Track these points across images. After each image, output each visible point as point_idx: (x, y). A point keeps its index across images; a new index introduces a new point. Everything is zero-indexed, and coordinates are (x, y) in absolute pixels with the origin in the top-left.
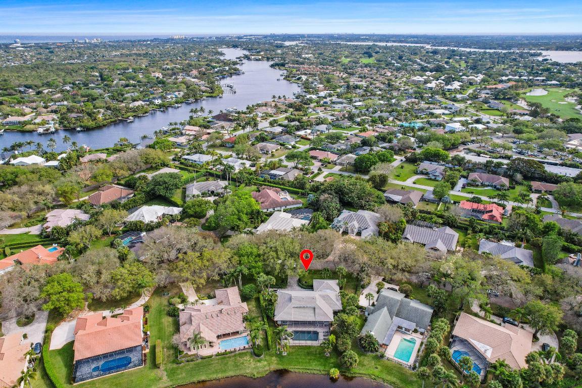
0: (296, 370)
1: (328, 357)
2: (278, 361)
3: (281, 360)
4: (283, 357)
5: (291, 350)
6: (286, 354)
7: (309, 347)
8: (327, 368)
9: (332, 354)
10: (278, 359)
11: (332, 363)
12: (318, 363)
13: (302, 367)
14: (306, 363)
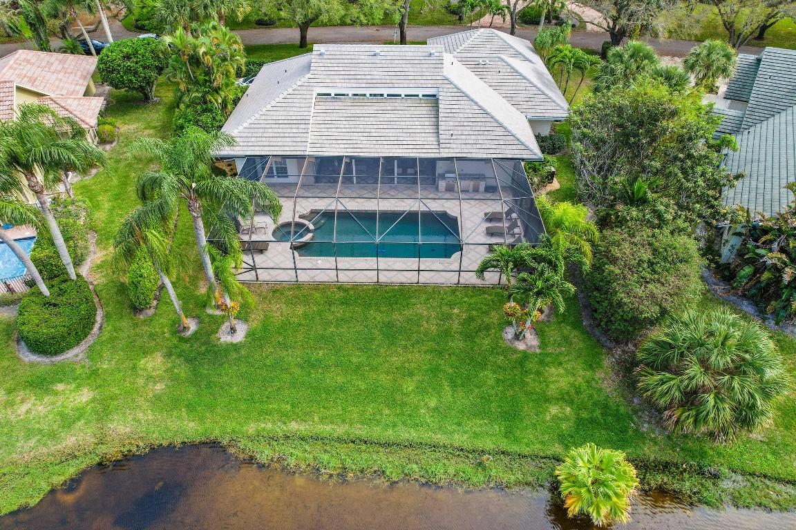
0: (296, 456)
1: (526, 356)
2: (175, 379)
3: (196, 379)
4: (219, 354)
5: (279, 311)
6: (239, 337)
7: (399, 295)
8: (530, 435)
9: (553, 334)
10: (183, 371)
11: (565, 398)
12: (464, 400)
13: (340, 430)
14: (372, 394)
